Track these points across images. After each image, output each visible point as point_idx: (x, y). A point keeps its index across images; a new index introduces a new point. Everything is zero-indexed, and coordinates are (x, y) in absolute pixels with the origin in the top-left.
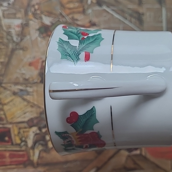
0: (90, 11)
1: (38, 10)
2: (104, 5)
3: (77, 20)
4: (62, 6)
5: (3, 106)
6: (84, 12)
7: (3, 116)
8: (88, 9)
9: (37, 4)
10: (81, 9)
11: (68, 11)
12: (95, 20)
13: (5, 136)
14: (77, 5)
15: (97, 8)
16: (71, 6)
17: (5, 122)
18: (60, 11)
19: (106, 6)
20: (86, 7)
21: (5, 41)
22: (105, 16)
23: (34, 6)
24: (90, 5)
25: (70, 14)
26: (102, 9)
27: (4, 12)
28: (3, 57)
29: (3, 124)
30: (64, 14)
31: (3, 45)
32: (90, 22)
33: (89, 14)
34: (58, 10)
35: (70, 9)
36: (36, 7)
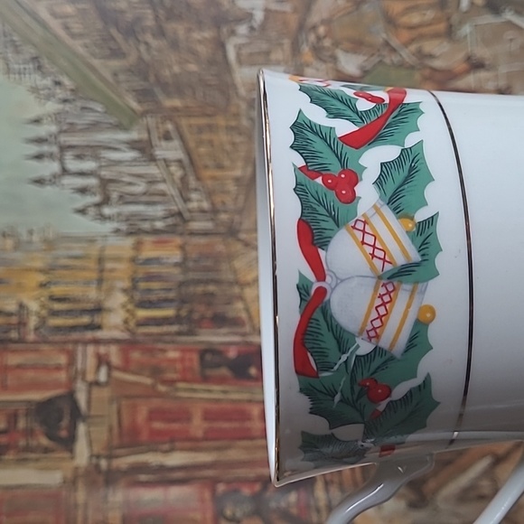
0: (466, 29)
1: (325, 37)
2: (507, 10)
3: (431, 56)
4: (391, 22)
5: (242, 289)
6: (450, 33)
7: (244, 315)
8: (461, 23)
9: (323, 22)
10: (442, 27)
11: (406, 35)
12: (482, 52)
13: (249, 365)
14: (430, 15)
15: (488, 19)
16: (415, 19)
17: (247, 329)
18: (384, 36)
19: (512, 12)
20: (455, 18)
21: (245, 122)
22: (511, 40)
23: (314, 28)
24: (466, 12)
25: (412, 41)
26: (503, 20)
27: (240, 48)
28: (240, 164)
29: (244, 335)
30: (395, 42)
31: (240, 134)
32: (468, 58)
33: (466, 37)
34: (380, 34)
35: (411, 28)
36: (322, 30)
